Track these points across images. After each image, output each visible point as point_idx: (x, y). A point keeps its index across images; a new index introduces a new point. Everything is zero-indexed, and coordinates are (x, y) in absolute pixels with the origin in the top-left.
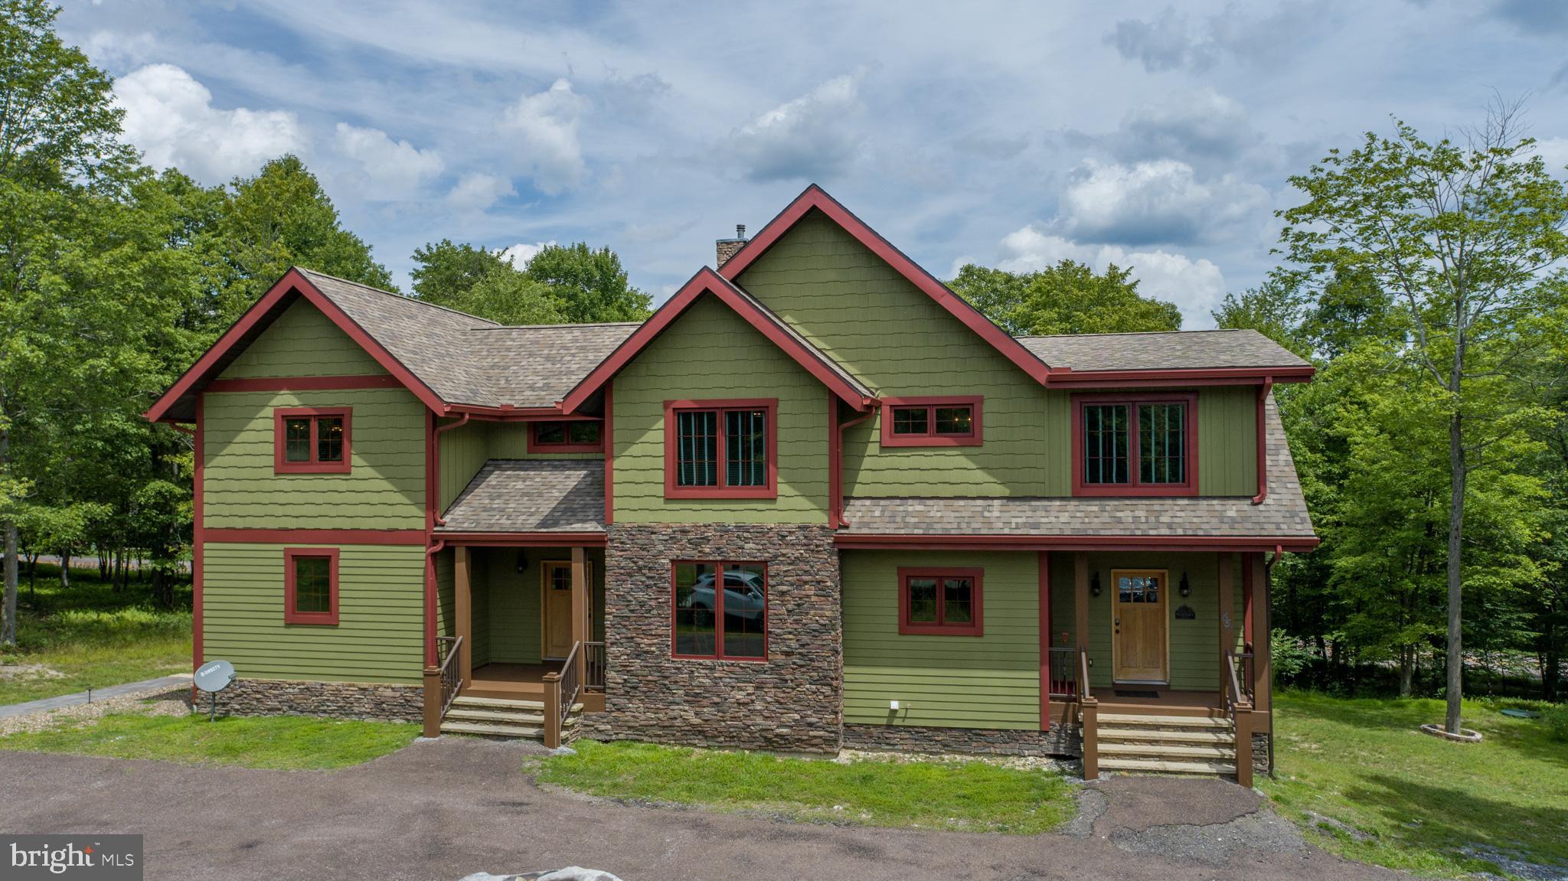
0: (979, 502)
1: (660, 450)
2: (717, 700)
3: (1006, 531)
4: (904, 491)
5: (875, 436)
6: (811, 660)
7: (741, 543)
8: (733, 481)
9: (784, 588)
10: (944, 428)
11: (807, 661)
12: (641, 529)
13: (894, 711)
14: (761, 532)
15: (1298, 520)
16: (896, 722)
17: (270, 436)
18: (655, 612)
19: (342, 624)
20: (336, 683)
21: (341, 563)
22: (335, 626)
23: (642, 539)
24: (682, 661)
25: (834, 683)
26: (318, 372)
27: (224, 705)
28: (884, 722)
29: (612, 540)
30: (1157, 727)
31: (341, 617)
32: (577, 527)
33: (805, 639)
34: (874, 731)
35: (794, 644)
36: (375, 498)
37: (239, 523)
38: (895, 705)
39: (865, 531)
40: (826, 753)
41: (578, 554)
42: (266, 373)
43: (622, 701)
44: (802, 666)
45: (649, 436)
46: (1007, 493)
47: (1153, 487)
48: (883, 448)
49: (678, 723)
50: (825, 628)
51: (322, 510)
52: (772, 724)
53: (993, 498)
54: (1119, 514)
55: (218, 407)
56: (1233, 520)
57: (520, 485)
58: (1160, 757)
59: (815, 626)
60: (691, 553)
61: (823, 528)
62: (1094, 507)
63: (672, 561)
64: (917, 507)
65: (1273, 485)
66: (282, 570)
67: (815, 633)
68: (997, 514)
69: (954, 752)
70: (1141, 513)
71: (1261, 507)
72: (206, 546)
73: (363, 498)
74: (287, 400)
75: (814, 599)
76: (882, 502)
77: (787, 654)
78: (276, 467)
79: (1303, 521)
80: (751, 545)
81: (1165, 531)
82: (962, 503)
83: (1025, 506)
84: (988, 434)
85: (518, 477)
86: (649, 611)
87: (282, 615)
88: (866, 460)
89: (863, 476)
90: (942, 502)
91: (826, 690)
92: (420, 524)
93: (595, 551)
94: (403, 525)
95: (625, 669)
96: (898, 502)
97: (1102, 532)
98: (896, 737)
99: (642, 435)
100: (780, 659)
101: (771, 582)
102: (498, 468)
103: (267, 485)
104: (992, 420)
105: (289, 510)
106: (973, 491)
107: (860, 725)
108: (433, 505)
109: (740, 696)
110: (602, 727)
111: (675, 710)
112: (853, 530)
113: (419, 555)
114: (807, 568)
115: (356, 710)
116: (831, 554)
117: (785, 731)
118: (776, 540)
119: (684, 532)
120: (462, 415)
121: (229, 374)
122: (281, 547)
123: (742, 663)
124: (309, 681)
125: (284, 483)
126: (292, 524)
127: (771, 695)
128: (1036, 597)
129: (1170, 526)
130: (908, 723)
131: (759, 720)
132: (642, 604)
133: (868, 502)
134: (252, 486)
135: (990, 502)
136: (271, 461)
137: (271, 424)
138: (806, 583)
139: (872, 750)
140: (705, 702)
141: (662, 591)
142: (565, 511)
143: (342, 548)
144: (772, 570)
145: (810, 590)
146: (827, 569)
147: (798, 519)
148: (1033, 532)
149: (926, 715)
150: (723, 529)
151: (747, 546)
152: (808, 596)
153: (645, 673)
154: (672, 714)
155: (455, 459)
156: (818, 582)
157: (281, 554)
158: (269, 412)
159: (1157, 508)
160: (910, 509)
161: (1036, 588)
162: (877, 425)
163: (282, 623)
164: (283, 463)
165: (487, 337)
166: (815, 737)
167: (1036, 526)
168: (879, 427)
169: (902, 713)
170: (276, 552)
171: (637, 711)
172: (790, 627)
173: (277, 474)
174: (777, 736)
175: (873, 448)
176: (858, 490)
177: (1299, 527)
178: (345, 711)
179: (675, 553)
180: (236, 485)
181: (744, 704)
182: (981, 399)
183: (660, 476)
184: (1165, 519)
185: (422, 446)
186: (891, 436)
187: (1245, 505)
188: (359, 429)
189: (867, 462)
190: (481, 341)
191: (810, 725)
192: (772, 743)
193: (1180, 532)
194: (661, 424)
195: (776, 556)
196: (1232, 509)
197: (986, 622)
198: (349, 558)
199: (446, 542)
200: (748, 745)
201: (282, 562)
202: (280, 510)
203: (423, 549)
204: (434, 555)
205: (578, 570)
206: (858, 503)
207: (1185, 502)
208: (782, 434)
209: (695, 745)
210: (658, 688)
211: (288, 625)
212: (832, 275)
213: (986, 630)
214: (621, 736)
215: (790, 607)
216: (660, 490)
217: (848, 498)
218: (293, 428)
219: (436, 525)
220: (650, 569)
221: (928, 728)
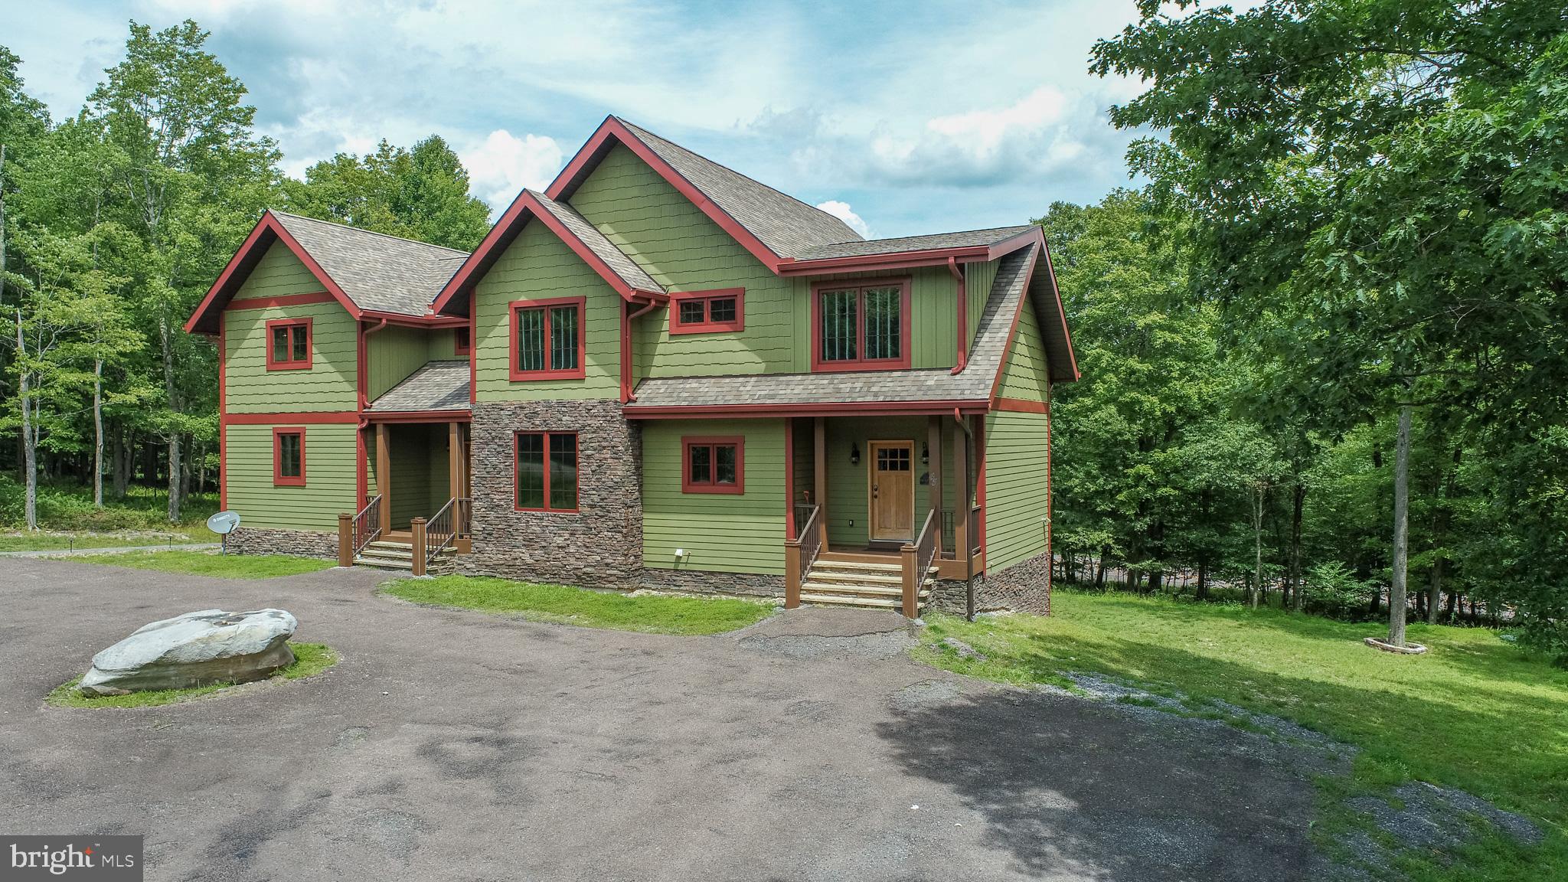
0: (741, 379)
1: (506, 342)
2: (544, 544)
3: (749, 402)
4: (687, 372)
5: (666, 325)
6: (608, 511)
7: (560, 416)
8: (567, 366)
9: (589, 452)
10: (716, 317)
11: (605, 513)
12: (494, 406)
13: (679, 558)
14: (574, 406)
15: (982, 386)
16: (681, 567)
17: (264, 342)
18: (503, 473)
19: (308, 486)
20: (304, 531)
21: (307, 439)
22: (303, 487)
23: (494, 415)
24: (521, 513)
25: (625, 531)
26: (292, 291)
27: (239, 547)
28: (672, 566)
29: (475, 416)
30: (869, 572)
31: (308, 480)
32: (455, 406)
33: (604, 494)
34: (666, 575)
35: (596, 499)
36: (327, 388)
37: (246, 410)
38: (679, 552)
39: (647, 404)
40: (619, 588)
41: (454, 428)
42: (261, 294)
43: (481, 545)
44: (602, 517)
45: (497, 331)
46: (761, 368)
47: (879, 363)
48: (671, 336)
49: (518, 562)
50: (618, 485)
51: (296, 398)
52: (581, 564)
53: (752, 376)
54: (842, 386)
55: (234, 320)
56: (930, 388)
58: (857, 594)
59: (611, 484)
60: (526, 426)
61: (616, 402)
62: (824, 380)
63: (514, 432)
64: (694, 384)
66: (272, 444)
67: (611, 489)
68: (748, 388)
69: (724, 593)
70: (858, 385)
71: (958, 377)
72: (228, 427)
73: (320, 387)
74: (276, 314)
75: (610, 461)
76: (670, 382)
77: (592, 506)
78: (267, 366)
79: (986, 386)
80: (567, 418)
81: (869, 399)
82: (727, 380)
83: (772, 381)
84: (748, 321)
86: (499, 473)
87: (272, 479)
88: (659, 346)
89: (657, 360)
90: (713, 380)
91: (619, 536)
92: (354, 407)
93: (465, 427)
94: (343, 408)
95: (483, 519)
96: (681, 381)
97: (820, 401)
98: (680, 580)
99: (488, 333)
100: (586, 510)
101: (581, 448)
103: (263, 380)
104: (751, 309)
105: (276, 398)
106: (737, 370)
107: (656, 569)
108: (364, 391)
109: (560, 541)
110: (469, 566)
111: (517, 552)
112: (638, 404)
113: (352, 430)
114: (605, 436)
115: (317, 551)
116: (622, 424)
117: (589, 570)
118: (584, 413)
119: (522, 408)
120: (380, 320)
121: (240, 296)
122: (271, 427)
123: (561, 514)
124: (289, 530)
125: (274, 378)
126: (278, 409)
127: (581, 539)
128: (783, 459)
129: (876, 395)
130: (690, 567)
131: (572, 560)
132: (495, 467)
133: (660, 382)
134: (254, 380)
135: (748, 379)
136: (264, 361)
137: (264, 333)
138: (604, 448)
139: (664, 590)
140: (536, 546)
141: (508, 456)
142: (453, 397)
143: (308, 426)
144: (581, 438)
145: (607, 454)
146: (620, 435)
147: (599, 395)
148: (769, 401)
149: (702, 561)
150: (548, 405)
151: (564, 418)
152: (606, 459)
153: (497, 523)
154: (514, 555)
155: (385, 358)
156: (613, 447)
157: (271, 433)
158: (262, 324)
159: (874, 380)
160: (688, 386)
161: (783, 452)
162: (667, 317)
163: (272, 485)
164: (272, 363)
166: (611, 575)
167: (772, 397)
168: (669, 317)
169: (684, 560)
170: (267, 431)
171: (492, 554)
172: (594, 484)
173: (268, 371)
174: (584, 573)
175: (664, 337)
176: (654, 372)
177: (980, 392)
178: (310, 552)
179: (516, 426)
180: (244, 381)
181: (562, 547)
182: (743, 291)
183: (506, 363)
184: (874, 389)
185: (354, 346)
186: (678, 326)
187: (945, 376)
188: (319, 334)
189: (660, 348)
191: (607, 565)
192: (583, 580)
193: (881, 399)
194: (506, 320)
195: (584, 426)
196: (932, 379)
197: (747, 482)
198: (313, 433)
199: (370, 420)
200: (565, 582)
201: (272, 438)
202: (269, 399)
203: (357, 426)
204: (362, 430)
205: (454, 438)
206: (653, 382)
207: (899, 374)
208: (589, 326)
209: (530, 581)
210: (502, 535)
211: (276, 487)
213: (747, 489)
214: (481, 573)
215: (593, 468)
216: (506, 374)
217: (644, 379)
218: (278, 335)
219: (365, 407)
220: (500, 438)
221: (703, 572)
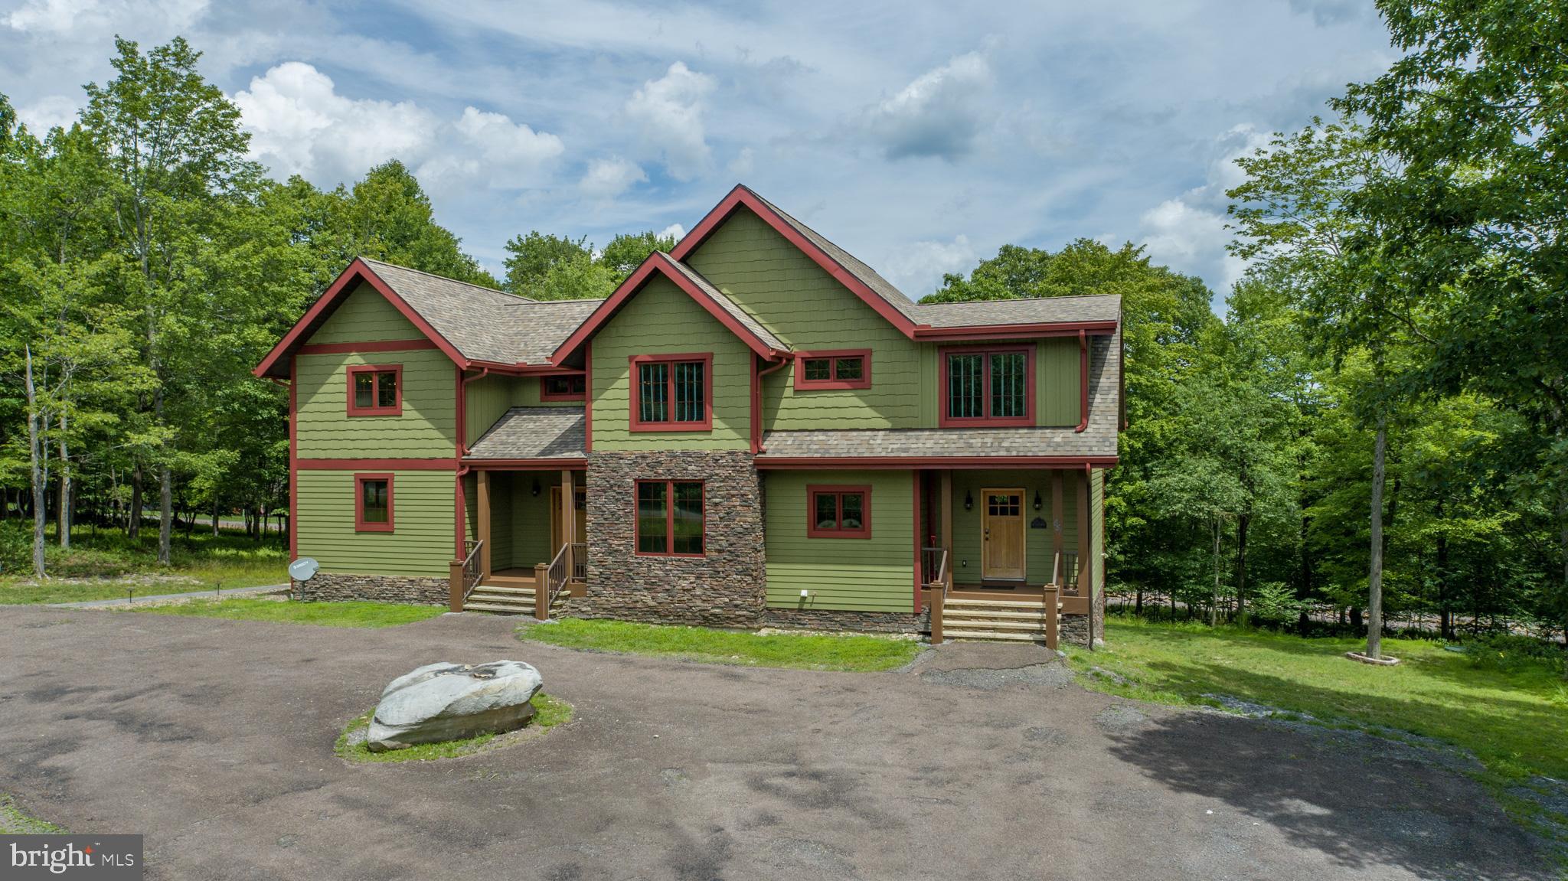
0: (868, 433)
1: (626, 394)
2: (667, 587)
3: (883, 454)
4: (812, 425)
5: (790, 382)
6: (737, 556)
7: (685, 466)
8: (681, 418)
9: (717, 500)
10: (841, 375)
11: (734, 557)
12: (612, 455)
13: (804, 598)
14: (700, 457)
15: (1107, 444)
16: (806, 606)
17: (344, 388)
18: (622, 520)
19: (396, 532)
20: (392, 576)
21: (395, 484)
22: (391, 533)
23: (613, 463)
24: (644, 557)
25: (754, 574)
26: (377, 337)
27: (313, 593)
28: (796, 606)
29: (591, 465)
30: (999, 609)
31: (396, 526)
32: (567, 455)
33: (733, 539)
34: (790, 614)
35: (724, 544)
36: (419, 434)
37: (322, 455)
38: (804, 593)
39: (778, 455)
40: (748, 628)
41: (566, 475)
42: (340, 339)
43: (599, 589)
44: (730, 561)
45: (619, 384)
46: (889, 425)
47: (1003, 420)
48: (796, 392)
49: (639, 605)
50: (748, 531)
51: (383, 444)
52: (708, 606)
53: (879, 430)
54: (971, 441)
55: (307, 366)
56: (1058, 445)
57: (531, 425)
58: (995, 629)
59: (740, 530)
60: (649, 474)
61: (746, 453)
62: (954, 436)
63: (635, 480)
64: (821, 437)
65: (1097, 418)
66: (353, 490)
67: (740, 535)
68: (879, 442)
69: (850, 630)
70: (988, 441)
71: (1082, 434)
72: (299, 472)
73: (411, 434)
74: (355, 360)
75: (739, 508)
76: (795, 434)
77: (720, 551)
78: (348, 411)
79: (1111, 444)
80: (693, 467)
81: (1003, 453)
82: (855, 434)
83: (902, 436)
84: (875, 379)
85: (531, 420)
86: (618, 519)
87: (353, 525)
88: (783, 401)
89: (781, 414)
90: (840, 433)
91: (748, 579)
92: (452, 454)
93: (579, 473)
94: (439, 454)
95: (601, 564)
96: (807, 433)
97: (955, 455)
98: (805, 618)
99: (613, 383)
100: (714, 555)
101: (708, 496)
102: (518, 413)
103: (342, 425)
104: (878, 369)
105: (357, 444)
106: (864, 424)
107: (779, 609)
108: (460, 439)
109: (685, 584)
110: (584, 609)
111: (638, 595)
112: (769, 455)
113: (451, 477)
114: (734, 484)
115: (407, 597)
116: (752, 474)
117: (717, 611)
118: (711, 463)
119: (644, 457)
120: (482, 369)
121: (314, 340)
122: (352, 472)
123: (686, 559)
124: (373, 575)
125: (354, 424)
126: (360, 455)
127: (707, 582)
128: (911, 507)
129: (1008, 450)
130: (814, 607)
131: (699, 602)
132: (613, 514)
133: (784, 434)
134: (332, 426)
135: (876, 433)
136: (344, 407)
137: (344, 378)
138: (733, 496)
139: (788, 628)
140: (659, 589)
141: (628, 503)
142: (560, 444)
143: (396, 473)
144: (708, 486)
145: (736, 502)
146: (750, 485)
147: (727, 447)
148: (903, 455)
149: (828, 600)
150: (672, 455)
151: (690, 468)
152: (735, 506)
153: (616, 566)
154: (635, 598)
155: (480, 404)
156: (743, 495)
157: (352, 478)
158: (343, 369)
159: (1002, 436)
160: (815, 439)
161: (911, 500)
162: (792, 373)
163: (353, 531)
164: (354, 409)
165: (515, 311)
166: (740, 616)
167: (906, 450)
168: (794, 374)
169: (809, 600)
170: (349, 476)
171: (610, 596)
172: (721, 530)
173: (349, 417)
174: (712, 615)
175: (788, 392)
176: (777, 425)
177: (1106, 449)
178: (399, 597)
179: (637, 474)
180: (319, 426)
181: (688, 590)
182: (870, 352)
183: (626, 414)
184: (1005, 444)
185: (453, 394)
186: (802, 382)
187: (1070, 434)
188: (408, 381)
189: (784, 403)
190: (511, 314)
191: (736, 606)
192: (709, 621)
193: (1014, 453)
194: (627, 374)
195: (711, 476)
196: (1059, 436)
197: (873, 527)
198: (402, 482)
199: (471, 467)
200: (691, 622)
201: (353, 484)
202: (351, 445)
203: (454, 473)
204: (462, 477)
205: (567, 489)
206: (777, 434)
207: (1026, 431)
208: (716, 381)
209: (652, 623)
210: (624, 579)
211: (358, 532)
212: (758, 256)
213: (873, 534)
214: (598, 616)
215: (722, 515)
216: (626, 425)
217: (768, 431)
218: (360, 381)
219: (464, 454)
220: (619, 486)
221: (830, 611)
